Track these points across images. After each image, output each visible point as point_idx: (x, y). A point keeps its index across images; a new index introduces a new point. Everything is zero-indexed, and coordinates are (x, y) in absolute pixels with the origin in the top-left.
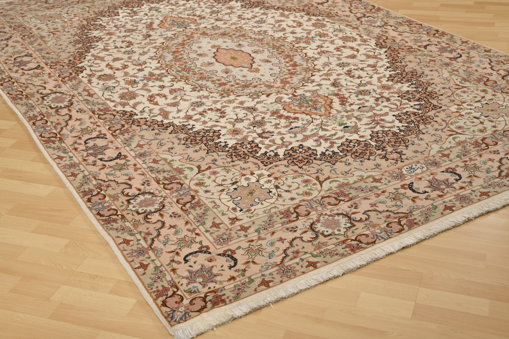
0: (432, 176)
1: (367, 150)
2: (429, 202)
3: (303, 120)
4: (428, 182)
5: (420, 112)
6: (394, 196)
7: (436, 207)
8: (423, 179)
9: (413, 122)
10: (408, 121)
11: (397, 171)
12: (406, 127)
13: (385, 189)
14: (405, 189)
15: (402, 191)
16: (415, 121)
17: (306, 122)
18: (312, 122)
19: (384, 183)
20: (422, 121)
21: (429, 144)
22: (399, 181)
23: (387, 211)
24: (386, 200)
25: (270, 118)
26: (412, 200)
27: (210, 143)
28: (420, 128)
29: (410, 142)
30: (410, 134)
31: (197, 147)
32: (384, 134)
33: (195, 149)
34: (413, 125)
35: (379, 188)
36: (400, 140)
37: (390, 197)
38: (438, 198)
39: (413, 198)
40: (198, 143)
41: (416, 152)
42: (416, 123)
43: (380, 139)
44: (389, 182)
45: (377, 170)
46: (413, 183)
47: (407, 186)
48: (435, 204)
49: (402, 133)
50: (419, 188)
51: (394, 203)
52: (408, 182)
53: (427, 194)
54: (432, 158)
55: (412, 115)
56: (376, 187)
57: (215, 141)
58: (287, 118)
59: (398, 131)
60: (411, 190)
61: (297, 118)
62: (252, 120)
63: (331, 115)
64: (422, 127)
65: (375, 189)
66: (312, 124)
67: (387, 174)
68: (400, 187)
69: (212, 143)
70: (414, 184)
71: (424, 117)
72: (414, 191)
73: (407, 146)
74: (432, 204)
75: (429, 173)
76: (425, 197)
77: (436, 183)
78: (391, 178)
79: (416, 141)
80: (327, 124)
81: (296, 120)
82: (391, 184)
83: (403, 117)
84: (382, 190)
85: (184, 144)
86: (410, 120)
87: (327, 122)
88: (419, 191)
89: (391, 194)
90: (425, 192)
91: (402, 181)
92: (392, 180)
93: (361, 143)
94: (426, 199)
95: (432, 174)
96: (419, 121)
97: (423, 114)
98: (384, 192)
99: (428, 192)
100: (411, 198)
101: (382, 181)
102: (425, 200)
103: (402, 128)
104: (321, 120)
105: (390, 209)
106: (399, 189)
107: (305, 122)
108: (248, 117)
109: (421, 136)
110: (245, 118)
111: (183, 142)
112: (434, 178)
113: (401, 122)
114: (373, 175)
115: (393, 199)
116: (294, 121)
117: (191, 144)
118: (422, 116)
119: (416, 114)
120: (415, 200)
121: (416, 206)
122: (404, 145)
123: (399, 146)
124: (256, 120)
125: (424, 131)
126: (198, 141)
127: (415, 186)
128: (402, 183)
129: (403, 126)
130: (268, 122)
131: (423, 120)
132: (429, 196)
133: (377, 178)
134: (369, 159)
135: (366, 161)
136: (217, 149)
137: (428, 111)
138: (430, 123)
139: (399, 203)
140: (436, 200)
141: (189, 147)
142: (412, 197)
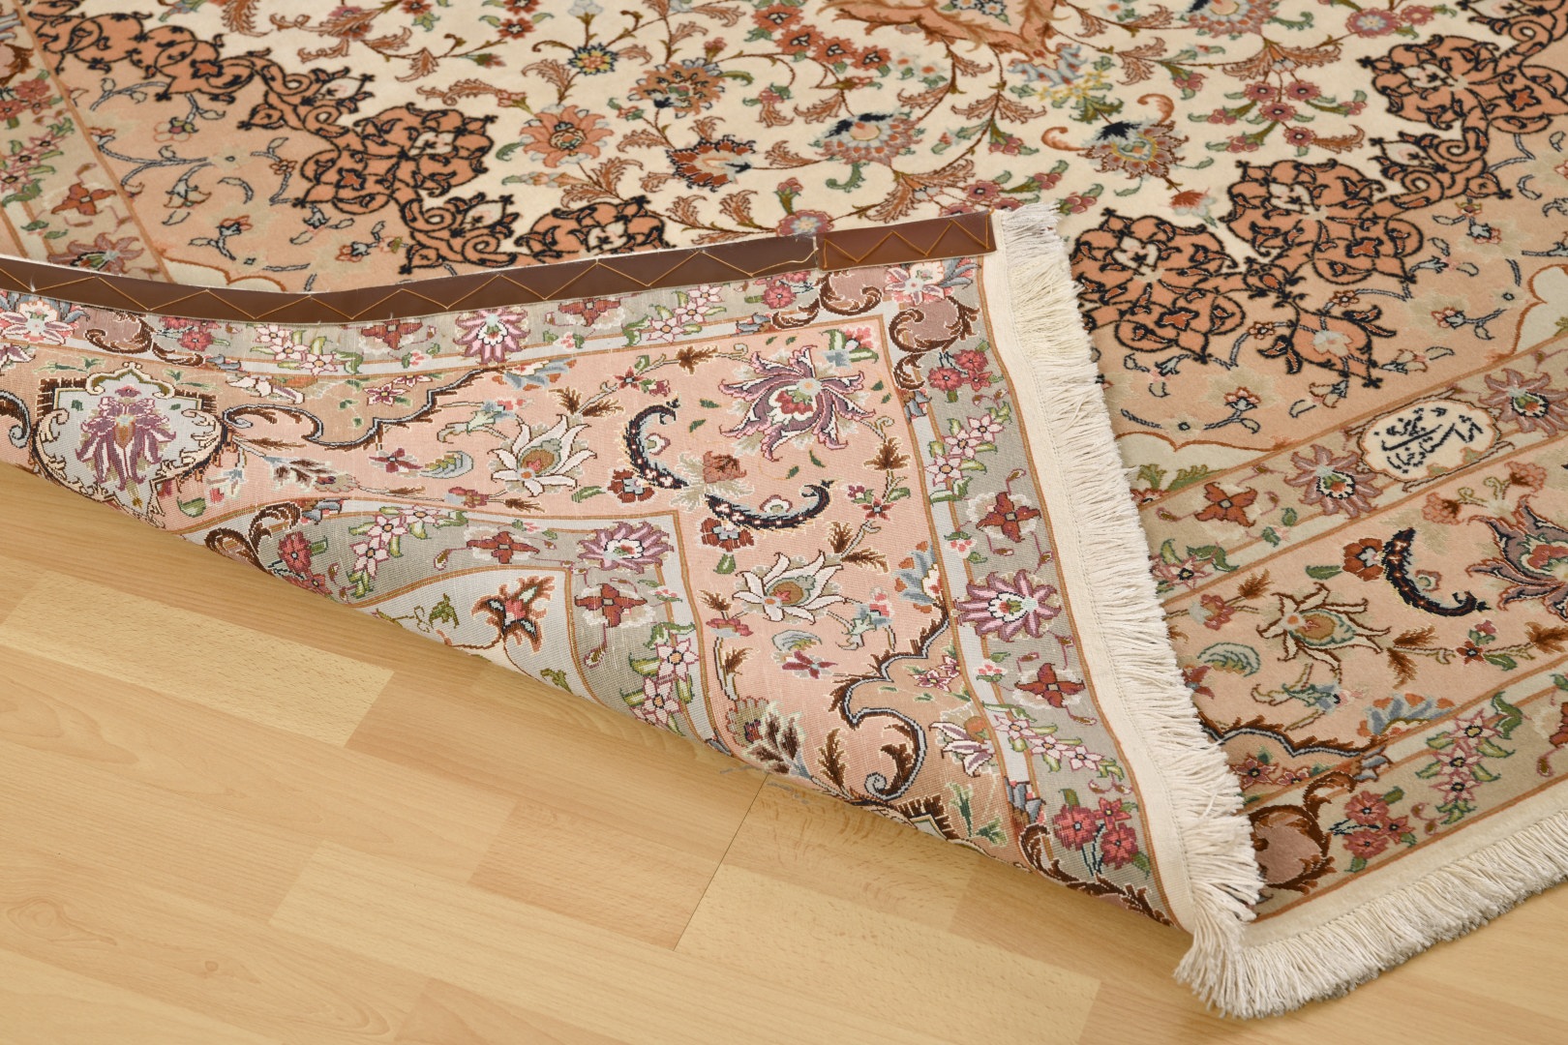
0: (1516, 492)
1: (1203, 293)
2: (1482, 676)
3: (908, 73)
4: (1487, 533)
5: (1505, 42)
6: (1302, 622)
7: (1512, 717)
8: (1466, 511)
9: (1461, 115)
10: (1435, 100)
11: (1336, 443)
12: (1417, 141)
13: (1258, 572)
14: (1367, 574)
15: (1347, 588)
16: (1469, 102)
17: (922, 88)
18: (952, 87)
19: (1263, 524)
20: (1505, 109)
21: (1527, 267)
22: (1340, 518)
23: (1257, 725)
24: (1260, 644)
25: (749, 48)
26: (1398, 661)
27: (429, 203)
28: (1492, 157)
29: (1429, 250)
30: (1434, 192)
31: (361, 229)
32: (1300, 191)
33: (346, 237)
34: (1455, 133)
35: (1231, 560)
36: (1377, 231)
37: (1284, 625)
38: (1535, 651)
39: (1403, 641)
40: (372, 197)
41: (1451, 318)
42: (1475, 119)
43: (1277, 221)
44: (1290, 519)
45: (1235, 428)
46: (1407, 536)
47: (1380, 556)
48: (1511, 696)
49: (1394, 188)
50: (1438, 576)
51: (1291, 673)
52: (1382, 529)
53: (1476, 617)
54: (1526, 366)
55: (1459, 64)
56: (1216, 554)
57: (454, 193)
58: (834, 52)
59: (1373, 171)
60: (1396, 583)
61: (876, 58)
62: (659, 55)
63: (1051, 44)
64: (1501, 145)
65: (1208, 568)
66: (950, 99)
67: (1282, 463)
68: (1338, 559)
69: (439, 202)
70: (1417, 545)
71: (1520, 82)
72: (1411, 596)
73: (1408, 278)
74: (1496, 696)
75: (1503, 473)
76: (1462, 639)
77: (1534, 544)
78: (1300, 493)
79: (1463, 247)
80: (1026, 101)
81: (873, 73)
82: (1297, 534)
83: (1411, 72)
84: (1242, 579)
85: (300, 203)
86: (1442, 97)
87: (1023, 91)
88: (1433, 597)
89: (1288, 603)
90: (1470, 605)
91: (1354, 519)
92: (1303, 510)
93: (1178, 241)
94: (1470, 653)
95: (1516, 480)
96: (1487, 108)
97: (1515, 60)
98: (1252, 590)
99: (1482, 607)
100: (1388, 641)
101: (1253, 512)
102: (1461, 658)
103: (1399, 153)
104: (993, 78)
105: (1271, 717)
106: (1329, 571)
107: (915, 87)
108: (642, 38)
109: (1491, 210)
110: (627, 42)
111: (298, 187)
112: (1524, 509)
113: (1396, 109)
114: (1213, 466)
115: (1297, 640)
116: (861, 73)
117: (336, 201)
118: (1509, 76)
119: (1485, 54)
120: (1411, 655)
121: (1413, 699)
122: (1393, 265)
123: (1369, 273)
124: (676, 59)
125: (1508, 178)
126: (371, 187)
127: (1421, 557)
128: (1355, 534)
129: (1403, 136)
130: (735, 76)
131: (1511, 98)
132: (1487, 629)
133: (1230, 487)
134: (1203, 357)
135: (1188, 365)
136: (457, 243)
137: (1543, 37)
138: (1547, 117)
139: (1322, 677)
140: (1523, 666)
141: (324, 222)
142: (1396, 634)
